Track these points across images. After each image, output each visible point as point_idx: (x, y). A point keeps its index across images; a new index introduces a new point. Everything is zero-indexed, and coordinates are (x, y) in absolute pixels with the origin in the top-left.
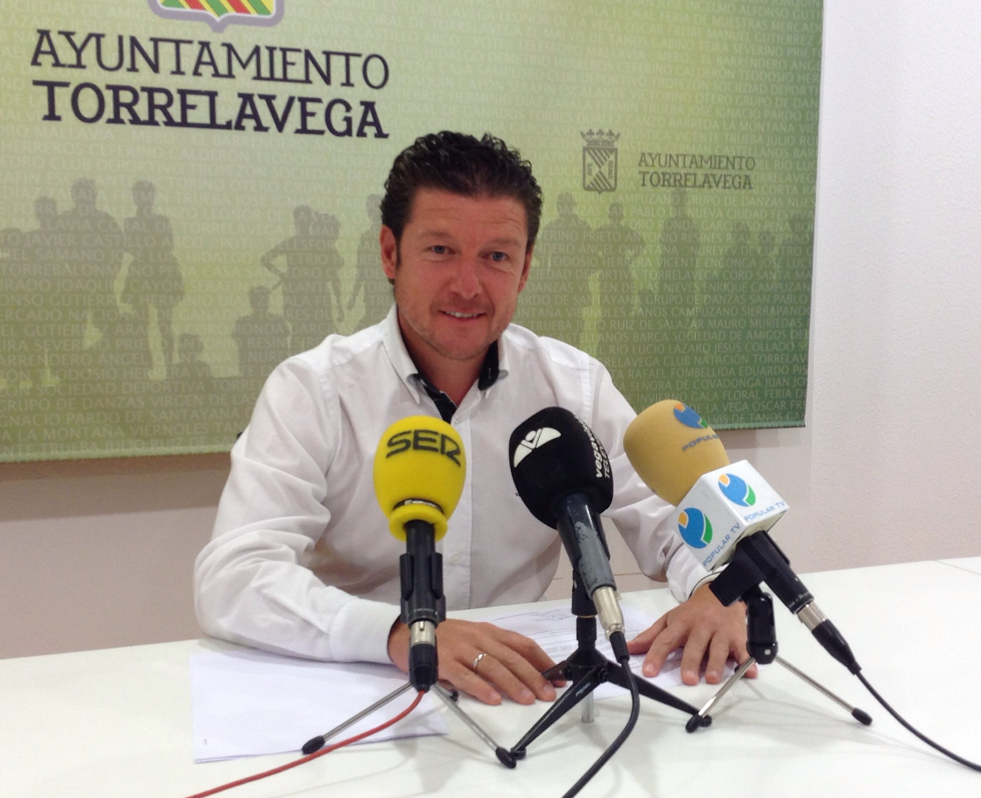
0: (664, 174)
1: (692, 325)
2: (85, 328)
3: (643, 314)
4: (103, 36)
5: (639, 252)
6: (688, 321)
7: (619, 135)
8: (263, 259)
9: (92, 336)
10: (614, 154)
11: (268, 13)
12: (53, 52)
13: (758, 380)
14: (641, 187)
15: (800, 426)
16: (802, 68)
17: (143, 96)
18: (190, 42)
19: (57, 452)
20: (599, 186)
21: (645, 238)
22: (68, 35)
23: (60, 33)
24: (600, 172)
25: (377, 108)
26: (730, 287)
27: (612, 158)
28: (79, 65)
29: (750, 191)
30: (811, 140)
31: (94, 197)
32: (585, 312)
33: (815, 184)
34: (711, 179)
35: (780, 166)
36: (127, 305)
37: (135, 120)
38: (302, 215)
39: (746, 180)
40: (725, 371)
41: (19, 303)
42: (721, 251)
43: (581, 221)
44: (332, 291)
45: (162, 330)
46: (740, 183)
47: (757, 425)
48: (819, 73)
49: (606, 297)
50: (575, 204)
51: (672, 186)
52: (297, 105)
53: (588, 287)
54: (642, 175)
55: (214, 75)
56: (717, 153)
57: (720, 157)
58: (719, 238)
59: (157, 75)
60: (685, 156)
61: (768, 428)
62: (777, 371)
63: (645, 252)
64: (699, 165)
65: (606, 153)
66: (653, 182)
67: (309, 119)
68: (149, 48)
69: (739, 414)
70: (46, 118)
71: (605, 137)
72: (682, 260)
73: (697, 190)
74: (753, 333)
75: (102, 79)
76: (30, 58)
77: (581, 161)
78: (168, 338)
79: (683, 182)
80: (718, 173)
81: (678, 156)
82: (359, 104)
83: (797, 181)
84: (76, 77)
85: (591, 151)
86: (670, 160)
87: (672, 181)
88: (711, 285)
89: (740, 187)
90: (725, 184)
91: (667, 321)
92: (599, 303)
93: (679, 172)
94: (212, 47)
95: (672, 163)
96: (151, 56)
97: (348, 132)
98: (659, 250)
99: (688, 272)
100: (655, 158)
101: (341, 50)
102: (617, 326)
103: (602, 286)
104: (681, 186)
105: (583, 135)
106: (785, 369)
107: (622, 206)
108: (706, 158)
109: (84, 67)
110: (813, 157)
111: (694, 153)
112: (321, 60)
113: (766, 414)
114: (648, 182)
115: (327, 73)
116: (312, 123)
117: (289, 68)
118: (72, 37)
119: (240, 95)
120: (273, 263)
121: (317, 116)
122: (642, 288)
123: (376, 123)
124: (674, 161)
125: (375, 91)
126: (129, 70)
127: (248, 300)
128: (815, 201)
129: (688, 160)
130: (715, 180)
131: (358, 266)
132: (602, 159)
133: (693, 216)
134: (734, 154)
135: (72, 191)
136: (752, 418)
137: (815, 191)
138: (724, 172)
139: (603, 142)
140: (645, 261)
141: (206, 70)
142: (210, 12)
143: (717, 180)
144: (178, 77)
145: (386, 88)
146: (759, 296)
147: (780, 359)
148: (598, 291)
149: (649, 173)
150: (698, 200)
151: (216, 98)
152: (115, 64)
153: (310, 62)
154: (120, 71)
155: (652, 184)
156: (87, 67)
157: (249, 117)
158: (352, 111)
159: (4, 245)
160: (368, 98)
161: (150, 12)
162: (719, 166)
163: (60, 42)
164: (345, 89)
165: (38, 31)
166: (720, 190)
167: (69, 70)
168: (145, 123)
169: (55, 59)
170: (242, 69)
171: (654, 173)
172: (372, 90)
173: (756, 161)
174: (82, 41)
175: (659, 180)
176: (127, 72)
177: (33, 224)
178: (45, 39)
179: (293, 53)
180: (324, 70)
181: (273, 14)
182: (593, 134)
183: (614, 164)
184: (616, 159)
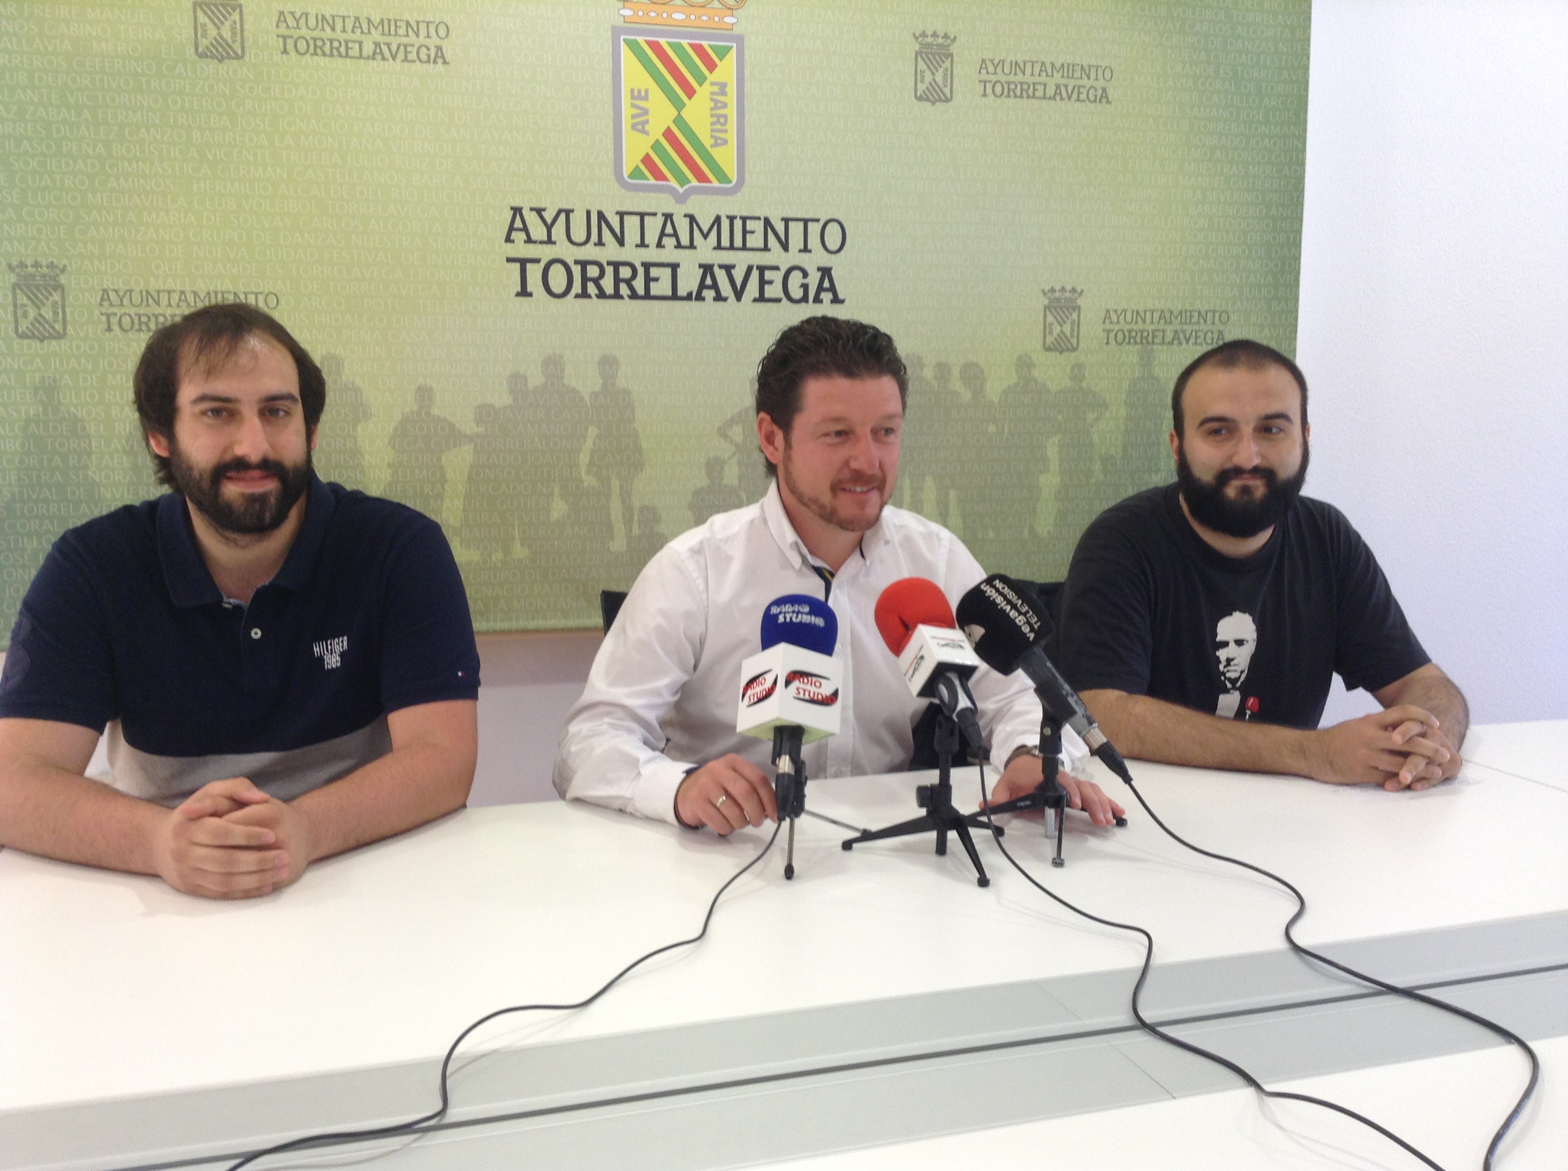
0: (1130, 331)
2: (553, 500)
3: (1104, 480)
4: (572, 211)
5: (1101, 415)
7: (1082, 291)
8: (719, 429)
9: (559, 508)
10: (1077, 312)
11: (729, 182)
12: (525, 229)
14: (1105, 347)
16: (1282, 214)
17: (609, 271)
18: (655, 214)
19: (526, 622)
20: (1060, 346)
21: (1108, 401)
22: (539, 211)
23: (532, 209)
24: (1062, 331)
25: (833, 272)
27: (1075, 316)
28: (550, 241)
30: (1291, 290)
31: (563, 370)
32: (1043, 480)
33: (1295, 339)
34: (1181, 336)
35: (1257, 319)
36: (591, 477)
37: (602, 295)
41: (492, 477)
43: (1041, 383)
45: (623, 501)
48: (1301, 219)
49: (1066, 463)
50: (1034, 366)
51: (1139, 344)
52: (755, 274)
53: (1046, 453)
54: (1106, 333)
55: (675, 247)
56: (1188, 307)
57: (1191, 311)
59: (623, 249)
60: (1153, 311)
63: (1108, 414)
64: (1168, 320)
65: (1068, 310)
66: (1118, 339)
67: (766, 287)
68: (615, 222)
70: (518, 295)
71: (1067, 295)
72: (1148, 422)
73: (1165, 347)
75: (570, 254)
76: (504, 236)
77: (1041, 319)
78: (628, 510)
79: (1150, 339)
80: (1188, 328)
81: (1145, 312)
82: (816, 270)
83: (1274, 335)
84: (547, 253)
85: (1052, 310)
86: (1137, 319)
87: (1138, 339)
90: (1196, 340)
92: (1057, 468)
93: (1146, 328)
94: (674, 217)
95: (1140, 321)
96: (618, 231)
97: (805, 299)
98: (1123, 412)
99: (1153, 435)
100: (1121, 313)
101: (799, 216)
102: (1076, 492)
103: (1061, 452)
104: (1148, 343)
105: (1044, 293)
107: (1084, 367)
108: (1176, 313)
109: (554, 243)
110: (1294, 308)
111: (1163, 308)
112: (780, 227)
114: (1112, 342)
115: (785, 238)
116: (770, 291)
117: (748, 235)
118: (543, 213)
119: (700, 266)
120: (728, 433)
121: (774, 283)
122: (1103, 451)
123: (832, 289)
124: (1141, 317)
125: (833, 256)
126: (595, 244)
127: (704, 471)
129: (1156, 316)
130: (1184, 335)
132: (1064, 316)
133: (1161, 374)
134: (1207, 308)
135: (542, 367)
137: (1295, 345)
139: (1065, 299)
140: (1107, 424)
141: (669, 242)
142: (673, 183)
143: (1187, 336)
144: (642, 250)
145: (843, 252)
148: (1057, 458)
149: (1113, 330)
150: (1167, 359)
151: (678, 270)
152: (583, 238)
153: (769, 229)
154: (588, 246)
155: (1116, 341)
156: (557, 243)
157: (709, 287)
158: (809, 277)
159: (478, 421)
160: (825, 264)
161: (617, 185)
162: (1190, 318)
163: (531, 219)
164: (803, 255)
165: (512, 208)
166: (1191, 346)
167: (540, 246)
168: (610, 297)
169: (527, 236)
170: (703, 239)
171: (1120, 330)
172: (830, 255)
173: (1229, 314)
174: (552, 217)
175: (1125, 338)
176: (594, 247)
177: (506, 400)
178: (518, 215)
179: (753, 222)
180: (783, 237)
181: (734, 182)
182: (1055, 291)
183: (1076, 322)
184: (1079, 317)
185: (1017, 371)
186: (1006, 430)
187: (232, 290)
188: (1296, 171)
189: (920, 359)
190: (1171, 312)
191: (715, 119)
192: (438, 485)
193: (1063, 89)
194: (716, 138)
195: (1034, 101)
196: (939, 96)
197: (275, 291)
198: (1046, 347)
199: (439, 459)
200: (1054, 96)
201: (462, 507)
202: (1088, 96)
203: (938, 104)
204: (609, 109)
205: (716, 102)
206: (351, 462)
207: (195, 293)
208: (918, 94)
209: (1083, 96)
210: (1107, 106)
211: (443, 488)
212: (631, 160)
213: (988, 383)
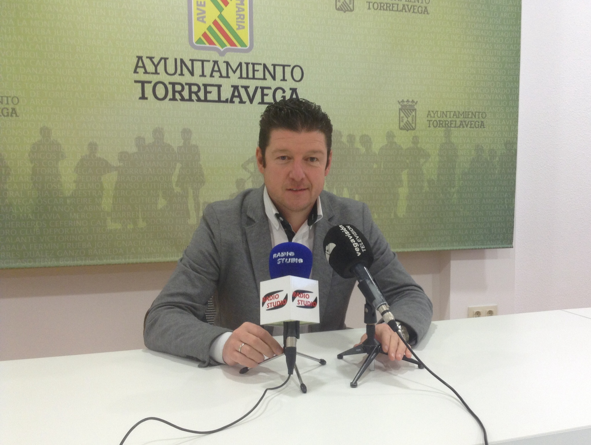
0: (440, 121)
1: (454, 197)
2: (159, 199)
3: (429, 191)
4: (168, 58)
5: (427, 160)
6: (452, 194)
7: (417, 102)
8: (242, 166)
9: (162, 203)
10: (415, 111)
11: (246, 46)
12: (144, 67)
13: (488, 224)
14: (428, 128)
15: (511, 247)
16: (510, 67)
17: (187, 88)
18: (209, 61)
19: (145, 259)
20: (407, 127)
21: (430, 154)
22: (151, 58)
23: (147, 57)
24: (408, 120)
25: (298, 91)
26: (474, 177)
27: (414, 113)
28: (156, 73)
29: (484, 129)
30: (515, 103)
31: (163, 136)
32: (400, 190)
33: (517, 125)
35: (499, 116)
36: (178, 188)
37: (183, 99)
39: (482, 123)
40: (471, 219)
41: (127, 187)
42: (469, 158)
43: (398, 145)
45: (195, 200)
46: (478, 125)
47: (488, 247)
48: (519, 70)
50: (395, 136)
51: (444, 127)
52: (259, 90)
53: (401, 177)
54: (429, 122)
55: (220, 77)
56: (467, 111)
57: (468, 112)
58: (468, 152)
59: (194, 77)
60: (450, 112)
61: (494, 248)
62: (498, 219)
63: (430, 160)
64: (458, 116)
65: (411, 111)
66: (434, 125)
67: (265, 97)
68: (189, 64)
69: (479, 241)
70: (140, 98)
71: (410, 103)
72: (449, 164)
73: (456, 129)
74: (485, 200)
75: (167, 79)
76: (133, 70)
77: (398, 115)
78: (197, 204)
79: (449, 125)
80: (467, 120)
81: (447, 112)
82: (289, 89)
83: (508, 124)
84: (155, 78)
85: (403, 110)
86: (443, 114)
88: (464, 176)
89: (478, 127)
90: (471, 126)
91: (441, 195)
92: (407, 185)
93: (447, 120)
94: (218, 63)
95: (444, 116)
96: (190, 68)
98: (437, 159)
99: (452, 170)
100: (435, 113)
101: (280, 63)
102: (416, 197)
103: (408, 177)
104: (448, 127)
105: (399, 103)
106: (502, 219)
107: (419, 138)
108: (461, 113)
109: (159, 74)
110: (516, 111)
111: (455, 111)
112: (271, 69)
113: (493, 242)
114: (432, 126)
115: (274, 73)
116: (267, 99)
117: (256, 72)
118: (153, 60)
119: (232, 86)
120: (247, 167)
121: (269, 96)
124: (444, 114)
125: (297, 83)
126: (179, 75)
127: (235, 185)
128: (517, 133)
129: (452, 114)
130: (465, 123)
132: (408, 114)
133: (455, 141)
134: (476, 111)
135: (152, 134)
136: (485, 244)
137: (517, 128)
139: (409, 106)
140: (430, 165)
141: (216, 74)
142: (218, 46)
143: (467, 124)
144: (202, 78)
145: (302, 81)
146: (488, 182)
147: (500, 213)
148: (407, 180)
149: (432, 121)
150: (457, 134)
151: (221, 88)
152: (173, 72)
153: (266, 69)
154: (175, 75)
155: (434, 126)
156: (160, 74)
157: (236, 97)
158: (286, 93)
159: (120, 160)
160: (293, 87)
161: (190, 46)
162: (468, 116)
163: (147, 62)
164: (283, 82)
165: (137, 57)
166: (468, 129)
167: (151, 75)
168: (187, 100)
169: (145, 70)
170: (233, 74)
171: (435, 120)
172: (295, 82)
173: (486, 114)
174: (158, 61)
175: (437, 124)
176: (179, 76)
177: (134, 149)
178: (140, 60)
179: (258, 66)
180: (272, 73)
181: (248, 46)
182: (404, 102)
183: (415, 116)
184: (416, 114)
185: (387, 139)
186: (382, 167)
188: (516, 47)
189: (340, 132)
190: (459, 112)
191: (238, 16)
192: (100, 191)
193: (406, 7)
194: (239, 26)
195: (392, 11)
196: (347, 8)
197: (17, 96)
198: (401, 127)
199: (100, 179)
200: (402, 10)
201: (112, 202)
202: (418, 10)
203: (347, 12)
204: (186, 11)
205: (239, 8)
206: (55, 180)
208: (337, 7)
209: (416, 11)
210: (427, 15)
211: (102, 192)
212: (197, 35)
213: (373, 144)
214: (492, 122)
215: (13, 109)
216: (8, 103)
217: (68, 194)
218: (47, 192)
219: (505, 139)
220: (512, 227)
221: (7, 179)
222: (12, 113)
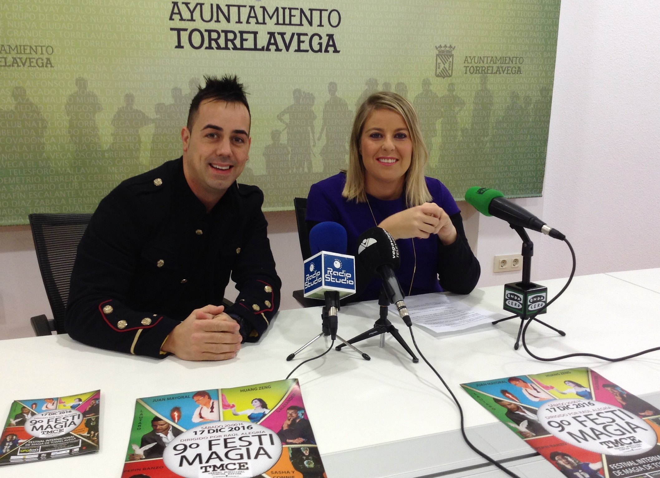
0: (476, 67)
1: (487, 146)
3: (462, 140)
4: (203, 4)
5: (462, 108)
6: (485, 143)
7: (455, 47)
8: (278, 116)
10: (452, 57)
12: (180, 13)
13: (519, 173)
14: (465, 74)
15: (540, 196)
16: (550, 10)
17: (223, 35)
18: (245, 6)
20: (443, 74)
21: (465, 101)
22: (187, 4)
23: (183, 3)
24: (444, 67)
25: (334, 36)
26: (508, 125)
27: (451, 59)
28: (192, 20)
29: (520, 75)
30: (553, 47)
32: (433, 140)
33: (554, 71)
34: (501, 69)
35: (536, 61)
37: (219, 48)
38: (297, 93)
39: (518, 69)
40: (502, 169)
41: (165, 140)
42: (504, 107)
43: (433, 93)
44: (310, 132)
46: (515, 71)
47: (518, 196)
48: (559, 12)
49: (444, 132)
52: (296, 37)
53: (435, 126)
54: (465, 68)
55: (256, 23)
56: (504, 56)
57: (506, 57)
58: (503, 100)
59: (230, 24)
60: (488, 57)
61: (523, 197)
62: (529, 168)
63: (465, 108)
64: (495, 62)
65: (448, 57)
66: (471, 71)
67: (301, 44)
68: (225, 10)
69: (509, 191)
70: (176, 47)
71: (448, 49)
72: (484, 112)
73: (493, 75)
74: (518, 148)
75: (203, 26)
76: (169, 17)
77: (435, 62)
79: (486, 71)
80: (504, 66)
81: (484, 57)
82: (326, 35)
83: (545, 69)
84: (191, 26)
85: (440, 56)
86: (480, 60)
87: (480, 72)
88: (498, 124)
89: (515, 73)
90: (508, 72)
91: (474, 144)
92: (440, 135)
93: (484, 66)
94: (255, 8)
95: (481, 62)
96: (227, 15)
97: (320, 50)
98: (472, 107)
99: (486, 118)
100: (473, 58)
101: (318, 8)
102: (449, 147)
103: (442, 126)
104: (485, 73)
105: (437, 48)
106: (533, 168)
108: (498, 58)
109: (195, 20)
110: (554, 56)
111: (492, 56)
112: (308, 13)
113: (523, 191)
114: (468, 72)
115: (311, 18)
116: (304, 46)
117: (292, 17)
118: (189, 5)
119: (269, 33)
120: (283, 118)
121: (305, 42)
123: (334, 45)
124: (482, 60)
125: (334, 28)
126: (215, 21)
127: (270, 137)
128: (553, 80)
129: (489, 59)
130: (502, 69)
131: (323, 119)
132: (445, 60)
133: (491, 88)
134: (513, 56)
135: (189, 84)
136: (515, 193)
137: (554, 74)
138: (508, 65)
139: (446, 51)
140: (465, 113)
141: (253, 21)
143: (504, 69)
144: (239, 24)
145: (339, 27)
146: (522, 130)
147: (531, 162)
148: (440, 129)
149: (469, 67)
150: (493, 80)
151: (257, 35)
152: (209, 18)
153: (303, 15)
154: (211, 22)
155: (470, 73)
157: (272, 44)
158: (322, 39)
159: (157, 111)
160: (330, 33)
162: (505, 62)
163: (183, 8)
164: (319, 28)
165: (173, 2)
166: (505, 75)
167: (187, 22)
168: (223, 49)
169: (180, 17)
170: (269, 19)
171: (472, 67)
172: (332, 28)
173: (524, 59)
174: (193, 7)
175: (474, 71)
176: (215, 23)
177: (171, 101)
178: (176, 6)
179: (294, 10)
180: (309, 19)
182: (442, 47)
183: (451, 63)
184: (453, 60)
185: (423, 87)
187: (29, 44)
189: (376, 81)
190: (496, 58)
197: (51, 46)
199: (137, 131)
201: (149, 155)
206: (93, 133)
207: (9, 46)
211: (140, 145)
213: (409, 93)
214: (529, 68)
215: (48, 59)
216: (42, 54)
217: (105, 147)
218: (84, 145)
219: (541, 85)
220: (542, 176)
221: (44, 133)
222: (47, 63)
